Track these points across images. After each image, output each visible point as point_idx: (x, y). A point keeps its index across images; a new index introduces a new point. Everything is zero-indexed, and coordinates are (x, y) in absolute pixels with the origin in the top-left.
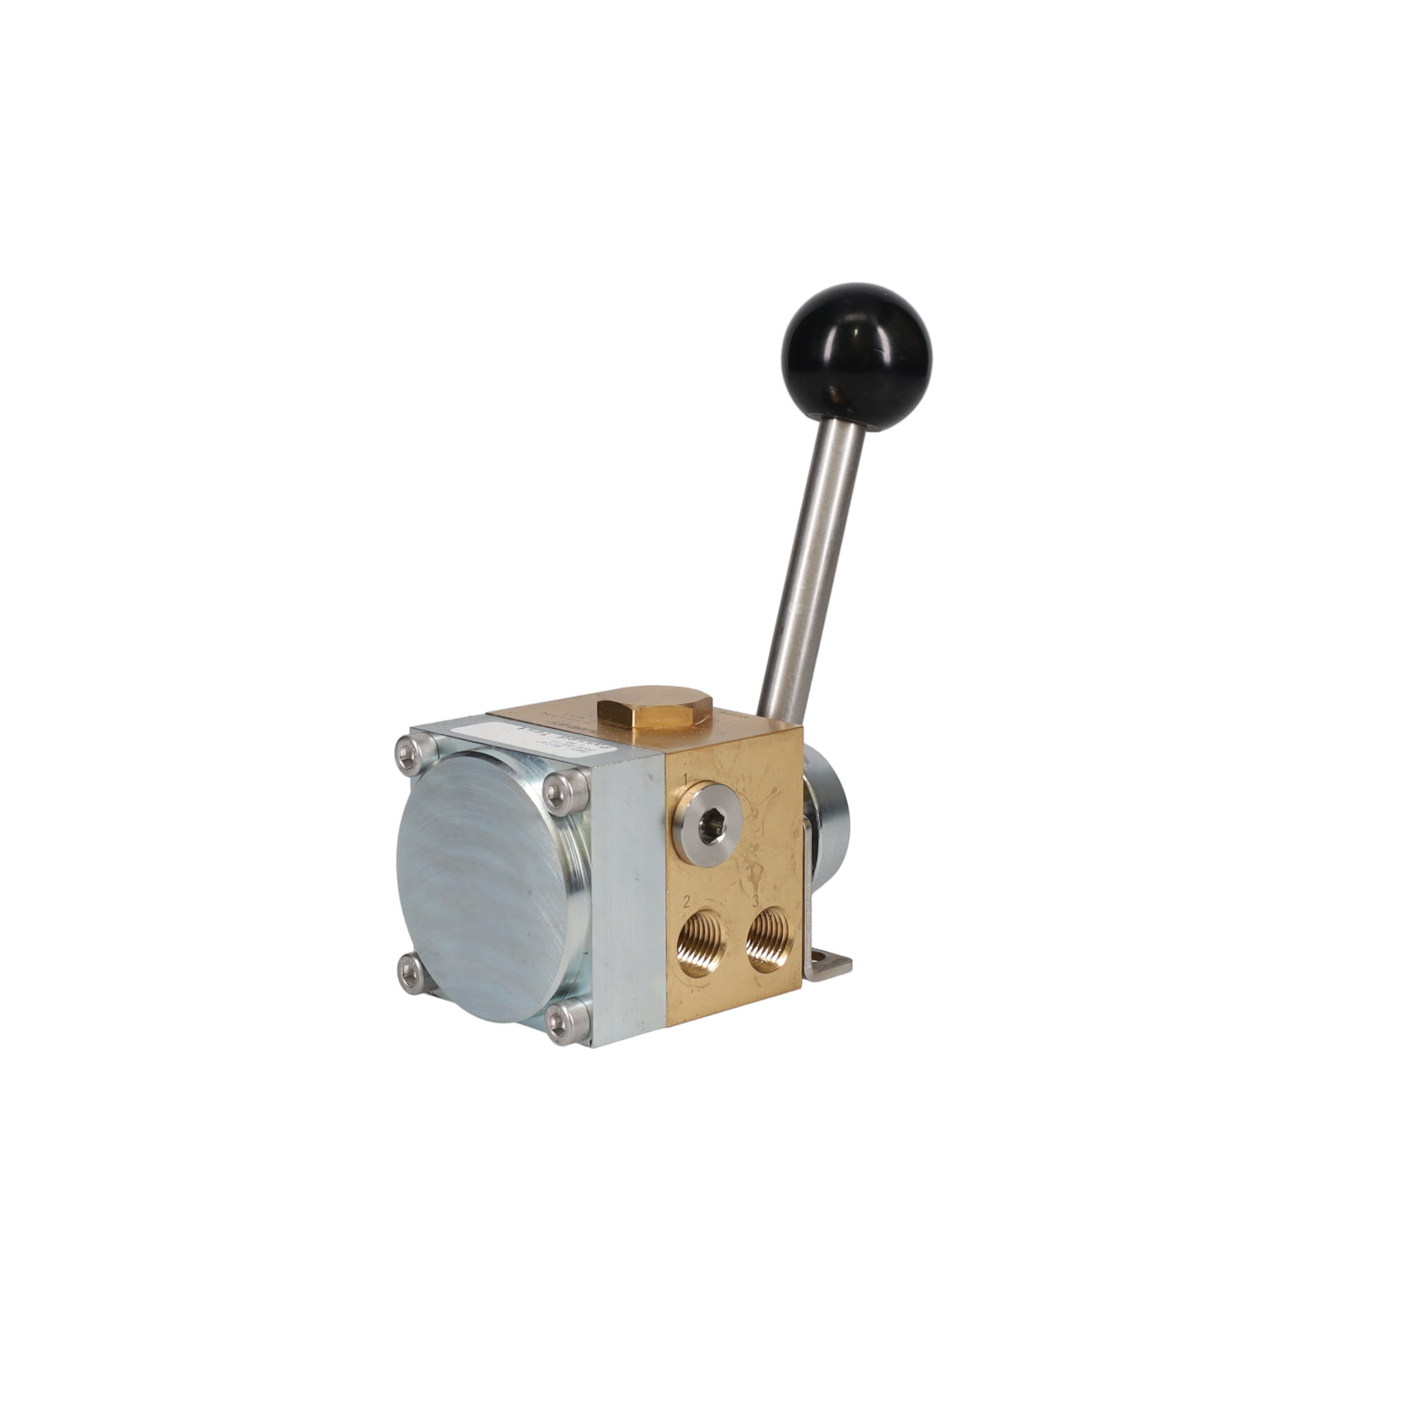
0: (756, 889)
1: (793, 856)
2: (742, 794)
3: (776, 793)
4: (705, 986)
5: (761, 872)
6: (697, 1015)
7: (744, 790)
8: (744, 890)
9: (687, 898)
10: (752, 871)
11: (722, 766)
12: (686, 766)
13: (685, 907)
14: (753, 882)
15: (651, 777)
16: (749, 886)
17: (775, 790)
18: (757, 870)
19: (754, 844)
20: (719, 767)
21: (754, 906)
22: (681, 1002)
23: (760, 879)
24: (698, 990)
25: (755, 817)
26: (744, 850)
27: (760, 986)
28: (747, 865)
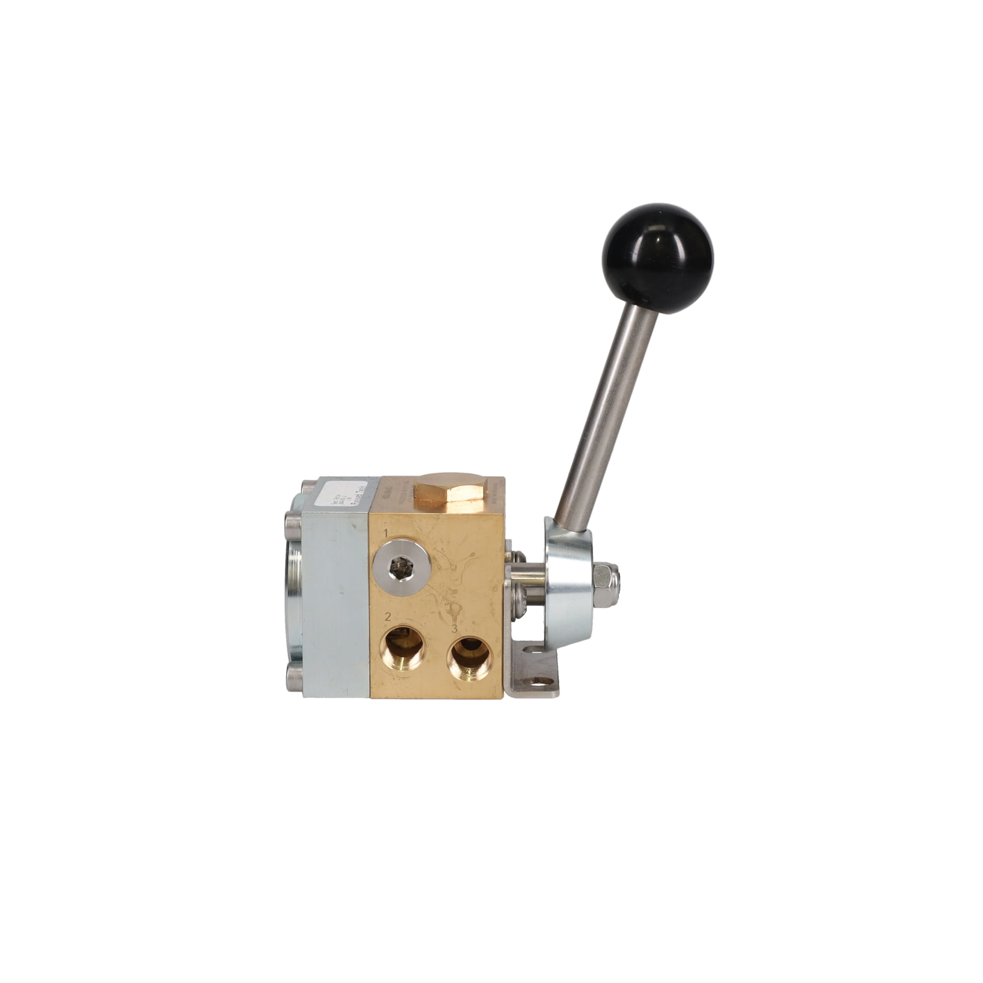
0: (455, 620)
1: (491, 604)
2: (441, 552)
3: (474, 557)
4: (407, 678)
5: (460, 610)
6: (398, 696)
7: (442, 549)
8: (443, 619)
9: (389, 615)
10: (451, 606)
11: (421, 530)
12: (386, 525)
13: (386, 620)
14: (452, 615)
15: (355, 526)
16: (449, 618)
17: (473, 554)
18: (455, 608)
19: (453, 589)
20: (418, 530)
21: (453, 632)
22: (383, 684)
23: (459, 614)
24: (399, 680)
25: (454, 570)
26: (443, 591)
27: (460, 689)
28: (445, 602)
